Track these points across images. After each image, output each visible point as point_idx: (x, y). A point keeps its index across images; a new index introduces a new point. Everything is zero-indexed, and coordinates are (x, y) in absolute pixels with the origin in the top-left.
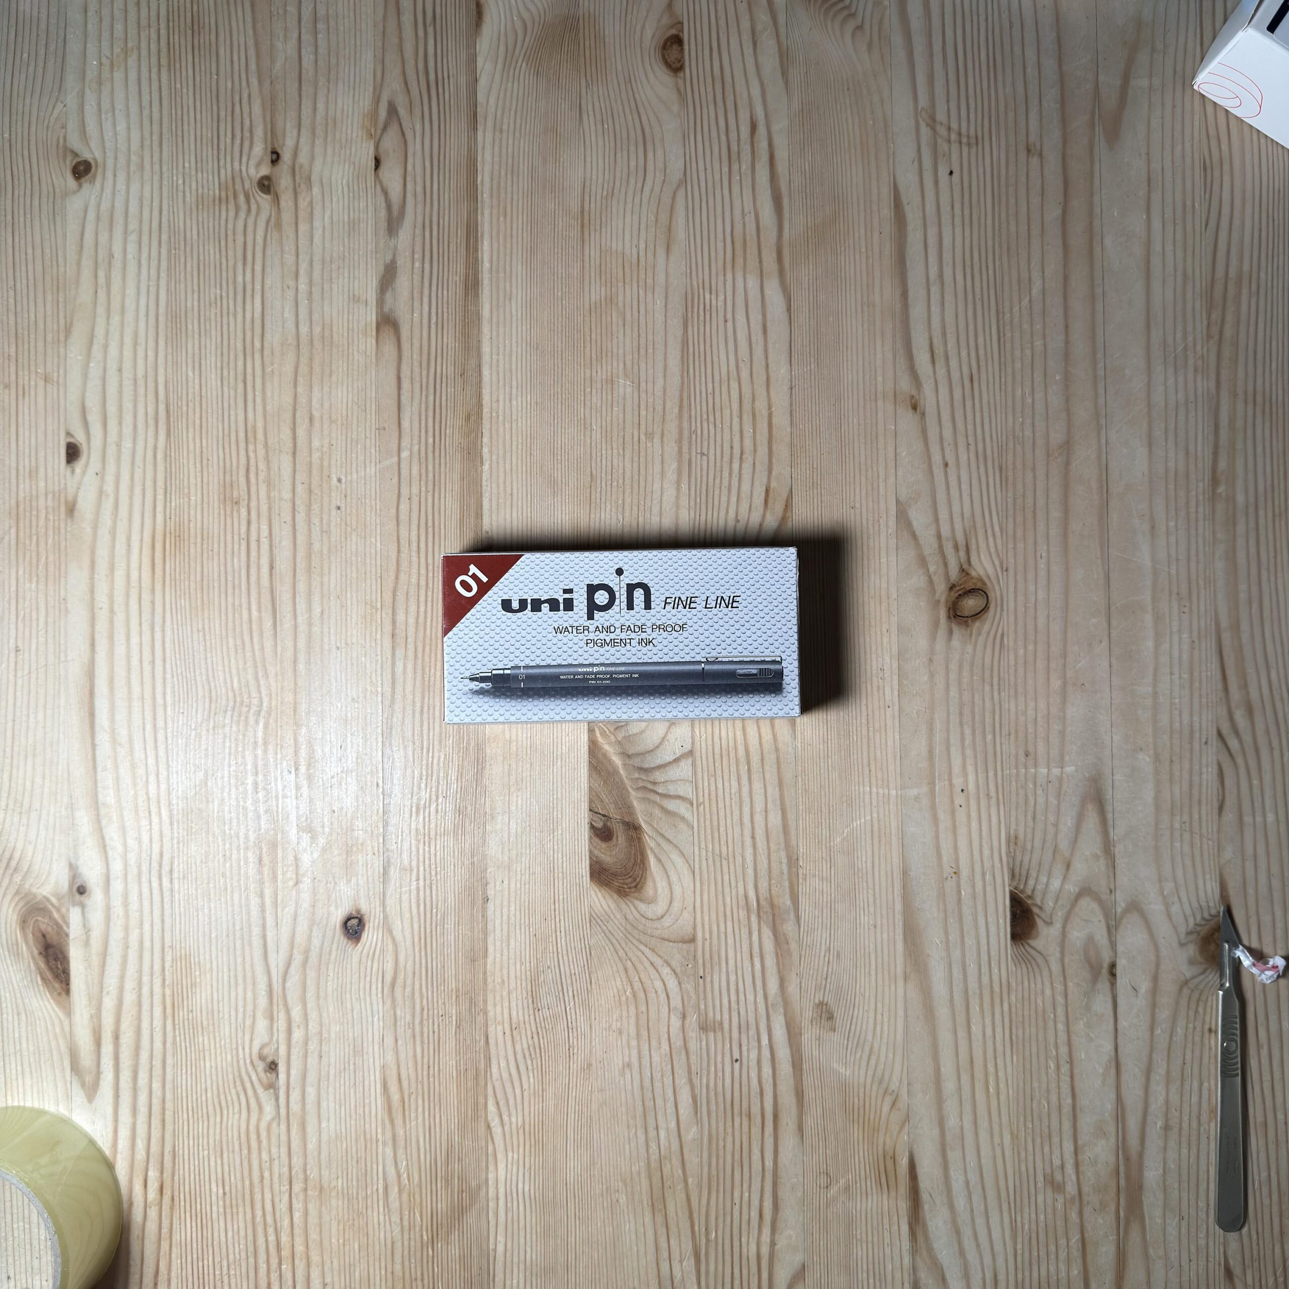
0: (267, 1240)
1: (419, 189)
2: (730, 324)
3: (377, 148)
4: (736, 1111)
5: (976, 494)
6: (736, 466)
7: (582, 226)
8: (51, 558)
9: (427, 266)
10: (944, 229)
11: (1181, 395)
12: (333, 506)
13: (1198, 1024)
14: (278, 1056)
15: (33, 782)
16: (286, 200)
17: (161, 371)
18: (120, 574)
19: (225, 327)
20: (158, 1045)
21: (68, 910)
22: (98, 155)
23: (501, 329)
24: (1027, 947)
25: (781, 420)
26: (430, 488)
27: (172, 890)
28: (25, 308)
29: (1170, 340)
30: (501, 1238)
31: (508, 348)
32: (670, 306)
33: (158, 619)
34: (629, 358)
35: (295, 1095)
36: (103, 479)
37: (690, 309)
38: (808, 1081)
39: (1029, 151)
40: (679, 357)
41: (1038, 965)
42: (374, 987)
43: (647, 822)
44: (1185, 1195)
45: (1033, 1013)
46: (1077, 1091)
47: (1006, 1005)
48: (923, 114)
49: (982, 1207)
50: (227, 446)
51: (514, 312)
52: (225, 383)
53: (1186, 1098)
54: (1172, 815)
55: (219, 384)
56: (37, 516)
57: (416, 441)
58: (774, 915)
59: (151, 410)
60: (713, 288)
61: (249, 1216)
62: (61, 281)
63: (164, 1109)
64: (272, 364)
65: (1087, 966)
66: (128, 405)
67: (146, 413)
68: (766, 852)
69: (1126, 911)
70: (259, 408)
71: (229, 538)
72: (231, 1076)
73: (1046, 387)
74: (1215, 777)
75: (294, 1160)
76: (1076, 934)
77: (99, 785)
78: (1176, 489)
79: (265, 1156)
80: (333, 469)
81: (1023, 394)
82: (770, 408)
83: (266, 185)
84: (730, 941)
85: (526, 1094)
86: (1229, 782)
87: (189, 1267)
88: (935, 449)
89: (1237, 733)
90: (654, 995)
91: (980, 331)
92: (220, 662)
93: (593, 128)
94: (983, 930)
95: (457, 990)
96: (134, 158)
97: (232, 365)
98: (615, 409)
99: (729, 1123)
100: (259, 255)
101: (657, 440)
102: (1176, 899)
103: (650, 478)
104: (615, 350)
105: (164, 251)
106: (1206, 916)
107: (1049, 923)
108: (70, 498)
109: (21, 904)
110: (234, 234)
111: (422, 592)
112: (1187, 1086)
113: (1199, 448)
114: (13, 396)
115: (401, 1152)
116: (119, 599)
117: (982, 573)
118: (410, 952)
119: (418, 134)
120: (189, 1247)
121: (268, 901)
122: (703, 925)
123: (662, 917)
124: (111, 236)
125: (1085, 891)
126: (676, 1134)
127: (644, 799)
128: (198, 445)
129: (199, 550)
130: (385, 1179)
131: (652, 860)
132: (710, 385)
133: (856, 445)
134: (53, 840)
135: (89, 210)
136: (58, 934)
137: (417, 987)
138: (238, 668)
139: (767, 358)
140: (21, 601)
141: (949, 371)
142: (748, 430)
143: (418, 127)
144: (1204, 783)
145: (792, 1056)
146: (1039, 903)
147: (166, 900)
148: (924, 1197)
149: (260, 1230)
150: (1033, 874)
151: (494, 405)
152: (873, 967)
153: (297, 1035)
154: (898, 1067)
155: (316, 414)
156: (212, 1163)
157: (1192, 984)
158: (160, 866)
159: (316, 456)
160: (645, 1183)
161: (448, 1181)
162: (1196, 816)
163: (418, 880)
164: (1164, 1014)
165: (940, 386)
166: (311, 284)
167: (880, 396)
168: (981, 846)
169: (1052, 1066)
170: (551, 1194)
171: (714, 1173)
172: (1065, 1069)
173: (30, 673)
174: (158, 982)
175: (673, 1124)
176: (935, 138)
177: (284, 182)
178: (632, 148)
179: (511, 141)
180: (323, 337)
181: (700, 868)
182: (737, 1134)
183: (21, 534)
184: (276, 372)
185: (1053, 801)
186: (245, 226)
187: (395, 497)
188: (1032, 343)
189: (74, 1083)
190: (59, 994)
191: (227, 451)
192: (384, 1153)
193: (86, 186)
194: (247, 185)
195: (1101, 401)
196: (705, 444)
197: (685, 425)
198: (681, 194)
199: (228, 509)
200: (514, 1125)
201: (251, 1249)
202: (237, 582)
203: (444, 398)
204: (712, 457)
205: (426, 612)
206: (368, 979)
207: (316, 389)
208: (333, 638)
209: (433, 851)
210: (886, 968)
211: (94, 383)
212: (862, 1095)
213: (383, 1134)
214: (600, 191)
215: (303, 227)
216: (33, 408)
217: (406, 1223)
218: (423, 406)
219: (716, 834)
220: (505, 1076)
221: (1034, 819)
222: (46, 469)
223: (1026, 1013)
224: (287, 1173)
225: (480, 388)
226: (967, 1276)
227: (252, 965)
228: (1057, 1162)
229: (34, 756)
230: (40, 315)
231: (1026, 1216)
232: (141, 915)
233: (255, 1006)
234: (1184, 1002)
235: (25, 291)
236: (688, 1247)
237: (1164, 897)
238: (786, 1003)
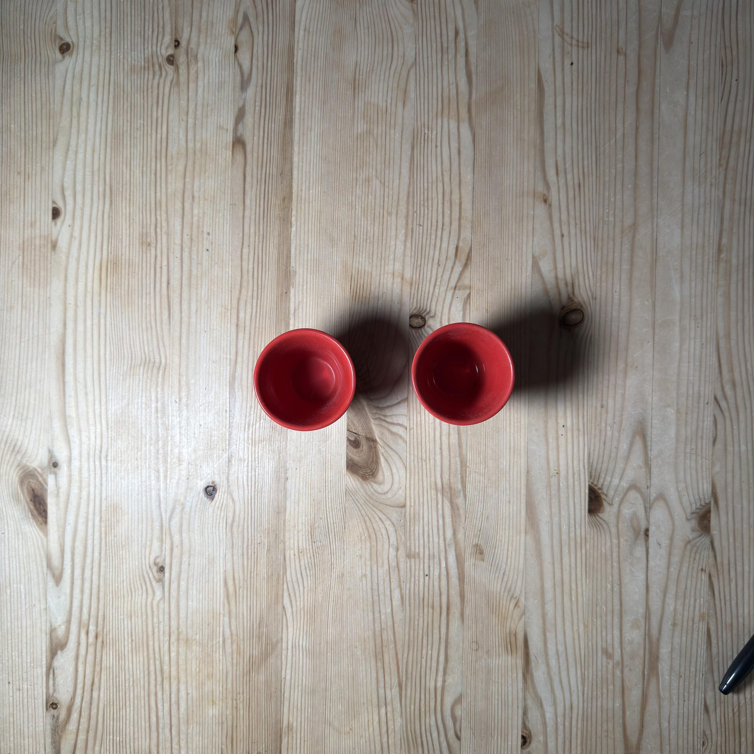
0: (155, 668)
1: (260, 64)
2: (439, 148)
3: (236, 40)
4: (426, 604)
5: (579, 253)
6: (439, 233)
7: (354, 88)
8: (42, 274)
9: (263, 111)
10: (566, 96)
11: (702, 200)
12: (205, 249)
13: (696, 565)
14: (165, 563)
15: (29, 403)
16: (183, 69)
17: (108, 167)
18: (81, 285)
19: (145, 143)
20: (96, 554)
21: (47, 476)
22: (74, 40)
23: (305, 148)
24: (597, 517)
25: (467, 205)
26: (261, 240)
27: (107, 467)
28: (31, 128)
29: (697, 167)
30: (288, 672)
31: (308, 160)
32: (404, 137)
33: (103, 310)
34: (379, 167)
35: (174, 586)
36: (73, 230)
37: (415, 139)
38: (467, 588)
39: (618, 52)
40: (408, 168)
41: (603, 528)
42: (221, 525)
43: (380, 438)
44: (683, 663)
45: (599, 555)
46: (623, 603)
47: (584, 551)
48: (557, 28)
49: (565, 666)
50: (144, 212)
51: (313, 138)
52: (145, 175)
53: (686, 608)
54: (686, 444)
55: (141, 175)
56: (35, 250)
57: (253, 213)
58: (451, 495)
59: (101, 189)
60: (430, 127)
61: (145, 654)
62: (51, 112)
63: (99, 591)
64: (172, 165)
65: (632, 530)
66: (88, 187)
67: (99, 192)
68: (448, 458)
69: (657, 499)
70: (164, 190)
71: (144, 265)
72: (137, 574)
73: (623, 192)
74: (712, 424)
75: (172, 623)
76: (626, 511)
77: (67, 405)
78: (696, 254)
79: (155, 620)
80: (205, 227)
81: (609, 195)
82: (460, 199)
83: (171, 60)
84: (426, 508)
85: (306, 589)
86: (720, 427)
87: (111, 681)
88: (556, 225)
89: (725, 398)
90: (380, 536)
91: (586, 157)
92: (137, 338)
93: (362, 32)
94: (572, 508)
95: (269, 529)
96: (95, 42)
97: (149, 164)
98: (370, 197)
99: (421, 611)
100: (166, 101)
101: (394, 216)
102: (685, 493)
103: (388, 239)
104: (371, 162)
105: (111, 97)
106: (703, 504)
107: (611, 504)
108: (54, 239)
109: (21, 471)
110: (152, 88)
111: (255, 301)
112: (687, 601)
113: (711, 230)
114: (23, 179)
115: (233, 620)
116: (81, 298)
117: (580, 299)
118: (242, 507)
119: (261, 32)
120: (111, 670)
121: (162, 475)
122: (410, 498)
123: (387, 492)
124: (81, 88)
125: (633, 487)
126: (391, 616)
127: (378, 425)
128: (128, 211)
129: (127, 271)
130: (223, 635)
131: (382, 460)
132: (426, 185)
133: (510, 222)
134: (40, 436)
135: (69, 71)
136: (41, 489)
137: (246, 527)
138: (148, 341)
139: (460, 169)
140: (24, 297)
141: (566, 180)
142: (447, 212)
143: (261, 28)
144: (705, 426)
145: (459, 574)
146: (605, 491)
147: (103, 472)
148: (532, 658)
149: (152, 662)
150: (603, 475)
151: (300, 193)
152: (507, 525)
153: (176, 552)
154: (519, 583)
155: (196, 195)
156: (126, 623)
157: (692, 543)
158: (101, 452)
159: (195, 219)
160: (372, 643)
161: (259, 638)
162: (700, 446)
163: (248, 466)
164: (675, 559)
165: (561, 189)
166: (195, 119)
167: (525, 194)
168: (573, 458)
169: (609, 586)
170: (318, 647)
171: (412, 639)
172: (616, 588)
173: (29, 340)
174: (97, 519)
175: (389, 610)
176: (563, 43)
177: (182, 59)
178: (385, 43)
179: (314, 38)
180: (201, 150)
181: (410, 465)
182: (426, 617)
183: (26, 259)
184: (174, 170)
185: (616, 434)
186: (158, 84)
187: (241, 244)
188: (616, 165)
189: (49, 575)
190: (41, 524)
191: (144, 215)
192: (223, 620)
193: (67, 57)
194: (160, 60)
195: (655, 201)
196: (422, 219)
197: (411, 207)
198: (412, 72)
199: (144, 248)
200: (298, 608)
201: (146, 672)
202: (148, 291)
203: (270, 187)
204: (425, 228)
205: (256, 312)
206: (218, 521)
207: (196, 180)
208: (202, 325)
209: (257, 451)
210: (515, 526)
211: (69, 173)
212: (498, 598)
213: (224, 610)
214: (365, 68)
215: (192, 86)
216: (34, 186)
217: (235, 661)
218: (258, 192)
219: (420, 446)
220: (294, 579)
221: (604, 444)
222: (40, 222)
223: (595, 554)
224: (168, 631)
225: (292, 182)
226: (555, 704)
227: (151, 511)
228: (610, 641)
229: (30, 387)
230: (39, 132)
231: (591, 672)
232: (89, 481)
233: (152, 534)
234: (687, 553)
235: (30, 119)
236: (395, 681)
237: (679, 492)
238: (456, 543)
